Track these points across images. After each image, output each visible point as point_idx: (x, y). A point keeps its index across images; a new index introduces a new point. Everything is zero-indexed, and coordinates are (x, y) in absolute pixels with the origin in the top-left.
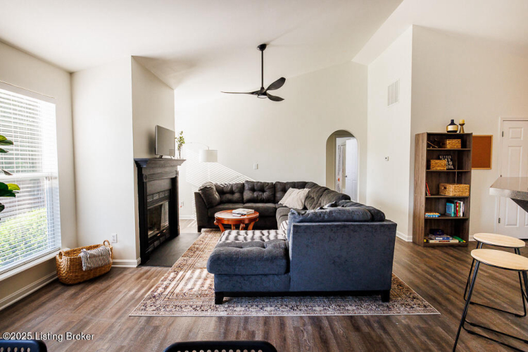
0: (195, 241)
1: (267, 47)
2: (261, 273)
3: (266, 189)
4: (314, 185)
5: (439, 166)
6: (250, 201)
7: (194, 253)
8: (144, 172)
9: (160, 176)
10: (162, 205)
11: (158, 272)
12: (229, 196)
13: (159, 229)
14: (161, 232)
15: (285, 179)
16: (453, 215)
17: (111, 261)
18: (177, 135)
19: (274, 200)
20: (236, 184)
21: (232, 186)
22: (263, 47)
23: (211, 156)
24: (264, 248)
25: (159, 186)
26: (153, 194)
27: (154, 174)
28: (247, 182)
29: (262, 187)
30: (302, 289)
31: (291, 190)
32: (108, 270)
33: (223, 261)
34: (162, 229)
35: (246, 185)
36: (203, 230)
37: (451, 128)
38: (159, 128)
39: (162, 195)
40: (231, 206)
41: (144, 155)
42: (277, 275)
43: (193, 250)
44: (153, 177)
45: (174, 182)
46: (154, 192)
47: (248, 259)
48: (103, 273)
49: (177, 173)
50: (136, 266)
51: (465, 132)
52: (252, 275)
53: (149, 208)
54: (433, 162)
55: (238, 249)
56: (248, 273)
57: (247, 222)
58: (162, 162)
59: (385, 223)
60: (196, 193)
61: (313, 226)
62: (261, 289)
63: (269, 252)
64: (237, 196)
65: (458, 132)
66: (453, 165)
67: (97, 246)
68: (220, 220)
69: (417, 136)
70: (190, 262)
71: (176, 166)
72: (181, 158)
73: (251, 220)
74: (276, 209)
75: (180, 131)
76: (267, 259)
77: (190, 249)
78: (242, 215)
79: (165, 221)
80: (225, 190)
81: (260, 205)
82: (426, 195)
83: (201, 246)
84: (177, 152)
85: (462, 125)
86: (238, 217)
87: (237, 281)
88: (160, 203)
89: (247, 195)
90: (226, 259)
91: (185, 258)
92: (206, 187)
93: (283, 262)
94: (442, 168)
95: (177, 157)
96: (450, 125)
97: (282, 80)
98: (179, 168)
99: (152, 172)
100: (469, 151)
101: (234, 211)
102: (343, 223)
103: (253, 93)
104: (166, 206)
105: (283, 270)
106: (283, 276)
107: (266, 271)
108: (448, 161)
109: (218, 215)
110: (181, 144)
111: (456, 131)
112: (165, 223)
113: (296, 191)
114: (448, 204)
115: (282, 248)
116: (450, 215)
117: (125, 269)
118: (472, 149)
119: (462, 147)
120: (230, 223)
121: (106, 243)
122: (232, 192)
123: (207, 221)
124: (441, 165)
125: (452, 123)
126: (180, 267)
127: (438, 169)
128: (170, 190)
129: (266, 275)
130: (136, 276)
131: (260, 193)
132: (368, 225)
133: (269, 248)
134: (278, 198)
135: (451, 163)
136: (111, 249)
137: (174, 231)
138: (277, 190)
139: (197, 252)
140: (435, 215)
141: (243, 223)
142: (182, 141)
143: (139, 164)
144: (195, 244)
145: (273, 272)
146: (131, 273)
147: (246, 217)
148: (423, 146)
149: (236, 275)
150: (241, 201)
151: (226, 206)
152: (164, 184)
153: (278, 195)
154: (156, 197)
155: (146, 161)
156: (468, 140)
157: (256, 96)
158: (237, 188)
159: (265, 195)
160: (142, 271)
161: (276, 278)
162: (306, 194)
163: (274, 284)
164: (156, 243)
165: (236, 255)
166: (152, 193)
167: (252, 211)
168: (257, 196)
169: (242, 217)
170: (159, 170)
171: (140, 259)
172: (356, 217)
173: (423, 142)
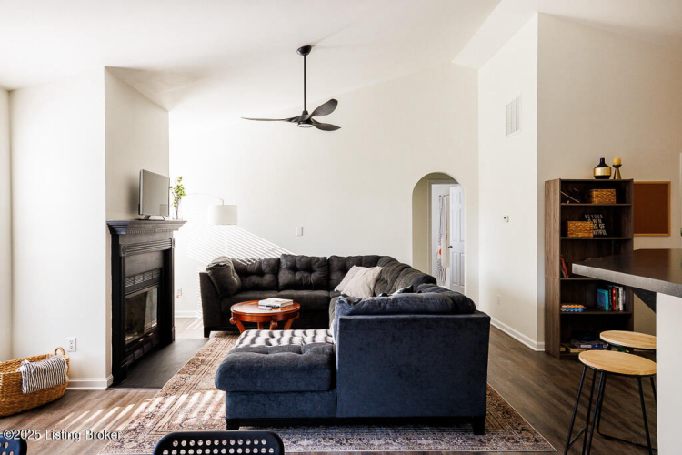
0: (199, 350)
1: (312, 49)
2: (294, 388)
3: (314, 267)
4: (391, 261)
5: (581, 231)
6: (289, 286)
7: (197, 367)
8: (122, 242)
9: (145, 248)
10: (146, 294)
11: (141, 396)
12: (255, 279)
13: (141, 331)
14: (146, 336)
15: (345, 252)
16: (607, 308)
17: (67, 379)
18: (173, 184)
19: (328, 284)
20: (265, 260)
21: (260, 262)
22: (305, 50)
23: (227, 215)
24: (301, 353)
25: (143, 262)
26: (134, 276)
27: (135, 245)
28: (284, 255)
29: (308, 265)
30: (354, 413)
31: (354, 268)
32: (60, 394)
33: (239, 371)
34: (145, 332)
35: (283, 261)
36: (213, 333)
37: (599, 172)
38: (145, 173)
39: (148, 278)
40: (258, 294)
41: (122, 216)
42: (318, 392)
43: (196, 364)
44: (135, 248)
45: (167, 256)
46: (135, 273)
47: (275, 369)
48: (53, 398)
49: (172, 242)
50: (105, 388)
51: (623, 178)
52: (281, 393)
53: (127, 297)
54: (572, 225)
55: (262, 355)
56: (276, 389)
57: (280, 319)
58: (150, 226)
59: (473, 316)
60: (201, 274)
61: (368, 320)
62: (293, 414)
63: (307, 359)
64: (268, 278)
65: (611, 178)
66: (605, 229)
67: (44, 357)
68: (239, 316)
69: (548, 183)
70: (191, 380)
71: (171, 231)
72: (180, 219)
73: (287, 316)
74: (329, 299)
75: (179, 176)
76: (303, 369)
77: (192, 363)
78: (274, 308)
79: (152, 319)
80: (249, 269)
81: (305, 293)
82: (562, 276)
83: (210, 358)
84: (172, 209)
85: (617, 166)
86: (267, 311)
87: (259, 402)
88: (145, 290)
89: (285, 276)
90: (243, 368)
91: (183, 376)
92: (218, 265)
93: (327, 373)
94: (586, 235)
95: (172, 217)
96: (598, 167)
97: (333, 103)
98: (176, 235)
99: (133, 241)
100: (629, 207)
101: (260, 302)
102: (412, 316)
103: (290, 120)
104: (154, 294)
105: (325, 385)
106: (326, 394)
107: (302, 386)
108: (598, 223)
109: (236, 308)
110: (179, 198)
111: (608, 177)
112: (152, 323)
113: (362, 270)
114: (599, 291)
115: (327, 353)
116: (602, 308)
117: (88, 392)
118: (632, 204)
119: (617, 202)
120: (254, 320)
121: (59, 352)
122: (259, 272)
123: (218, 319)
124: (584, 229)
125: (602, 164)
126: (175, 389)
127: (580, 235)
128: (161, 269)
129: (301, 392)
130: (106, 403)
131: (306, 275)
132: (448, 319)
133: (307, 353)
134: (335, 282)
135: (602, 226)
136: (68, 360)
137: (165, 335)
138: (332, 269)
139: (202, 367)
140: (578, 308)
141: (275, 321)
142: (180, 192)
143: (113, 230)
144: (199, 355)
145: (312, 388)
146: (97, 398)
147: (279, 311)
148: (555, 200)
149: (258, 393)
150: (275, 288)
151: (251, 295)
152: (152, 260)
153: (334, 276)
154: (139, 280)
155: (125, 225)
156: (627, 190)
157: (297, 124)
158: (269, 265)
159: (314, 277)
160: (115, 396)
161: (316, 397)
162: (376, 275)
163: (313, 406)
164: (137, 353)
165: (258, 362)
166: (132, 273)
167: (289, 302)
168: (301, 278)
169: (274, 311)
170: (144, 239)
171: (111, 376)
172: (431, 307)
173: (555, 194)
